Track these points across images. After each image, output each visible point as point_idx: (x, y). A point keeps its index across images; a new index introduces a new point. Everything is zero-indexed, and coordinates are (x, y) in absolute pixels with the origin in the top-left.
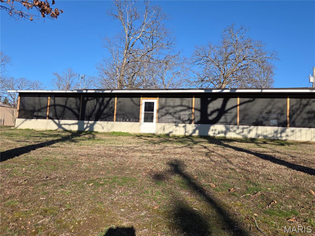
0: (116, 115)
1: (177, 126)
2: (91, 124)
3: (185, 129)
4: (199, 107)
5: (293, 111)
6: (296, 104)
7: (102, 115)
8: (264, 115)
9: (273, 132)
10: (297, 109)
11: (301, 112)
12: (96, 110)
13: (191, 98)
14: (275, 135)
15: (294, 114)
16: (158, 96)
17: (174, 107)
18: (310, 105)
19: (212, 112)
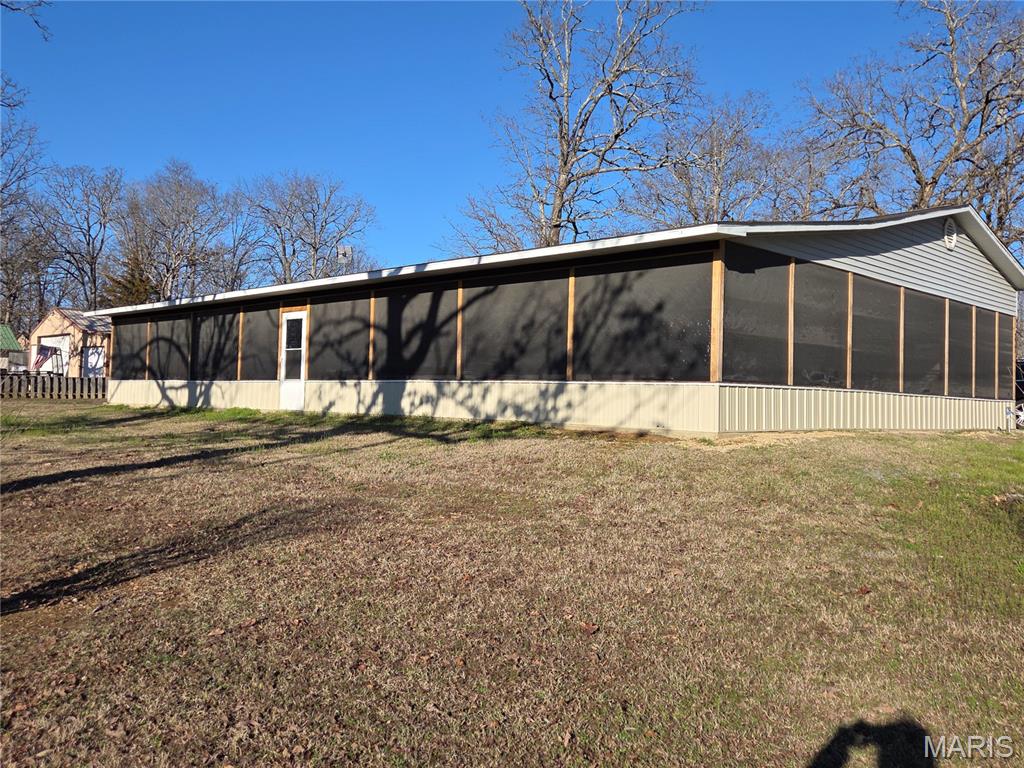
0: (242, 359)
1: (343, 384)
2: (206, 386)
3: (359, 393)
4: (384, 321)
5: (585, 315)
6: (595, 290)
7: (222, 361)
8: (518, 335)
9: (536, 393)
10: (597, 308)
11: (606, 316)
12: (214, 347)
13: (367, 300)
14: (542, 403)
15: (587, 325)
16: (309, 300)
17: (339, 323)
18: (630, 289)
19: (411, 334)
